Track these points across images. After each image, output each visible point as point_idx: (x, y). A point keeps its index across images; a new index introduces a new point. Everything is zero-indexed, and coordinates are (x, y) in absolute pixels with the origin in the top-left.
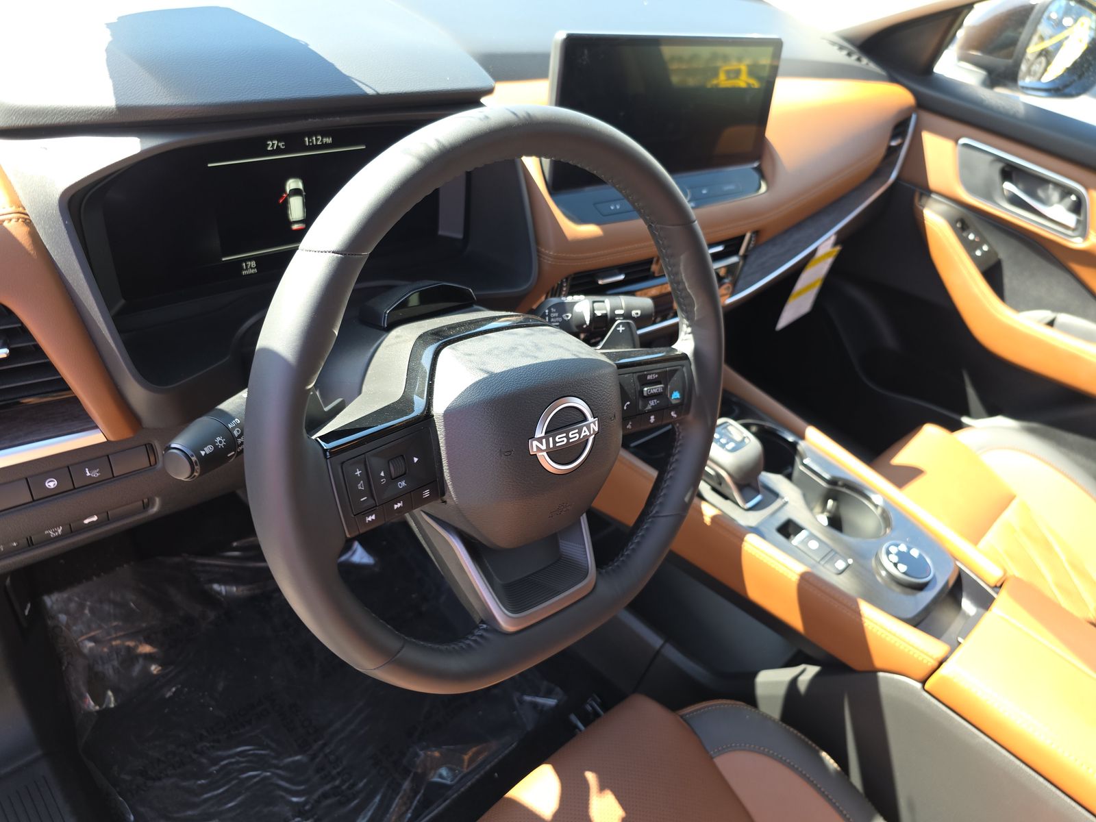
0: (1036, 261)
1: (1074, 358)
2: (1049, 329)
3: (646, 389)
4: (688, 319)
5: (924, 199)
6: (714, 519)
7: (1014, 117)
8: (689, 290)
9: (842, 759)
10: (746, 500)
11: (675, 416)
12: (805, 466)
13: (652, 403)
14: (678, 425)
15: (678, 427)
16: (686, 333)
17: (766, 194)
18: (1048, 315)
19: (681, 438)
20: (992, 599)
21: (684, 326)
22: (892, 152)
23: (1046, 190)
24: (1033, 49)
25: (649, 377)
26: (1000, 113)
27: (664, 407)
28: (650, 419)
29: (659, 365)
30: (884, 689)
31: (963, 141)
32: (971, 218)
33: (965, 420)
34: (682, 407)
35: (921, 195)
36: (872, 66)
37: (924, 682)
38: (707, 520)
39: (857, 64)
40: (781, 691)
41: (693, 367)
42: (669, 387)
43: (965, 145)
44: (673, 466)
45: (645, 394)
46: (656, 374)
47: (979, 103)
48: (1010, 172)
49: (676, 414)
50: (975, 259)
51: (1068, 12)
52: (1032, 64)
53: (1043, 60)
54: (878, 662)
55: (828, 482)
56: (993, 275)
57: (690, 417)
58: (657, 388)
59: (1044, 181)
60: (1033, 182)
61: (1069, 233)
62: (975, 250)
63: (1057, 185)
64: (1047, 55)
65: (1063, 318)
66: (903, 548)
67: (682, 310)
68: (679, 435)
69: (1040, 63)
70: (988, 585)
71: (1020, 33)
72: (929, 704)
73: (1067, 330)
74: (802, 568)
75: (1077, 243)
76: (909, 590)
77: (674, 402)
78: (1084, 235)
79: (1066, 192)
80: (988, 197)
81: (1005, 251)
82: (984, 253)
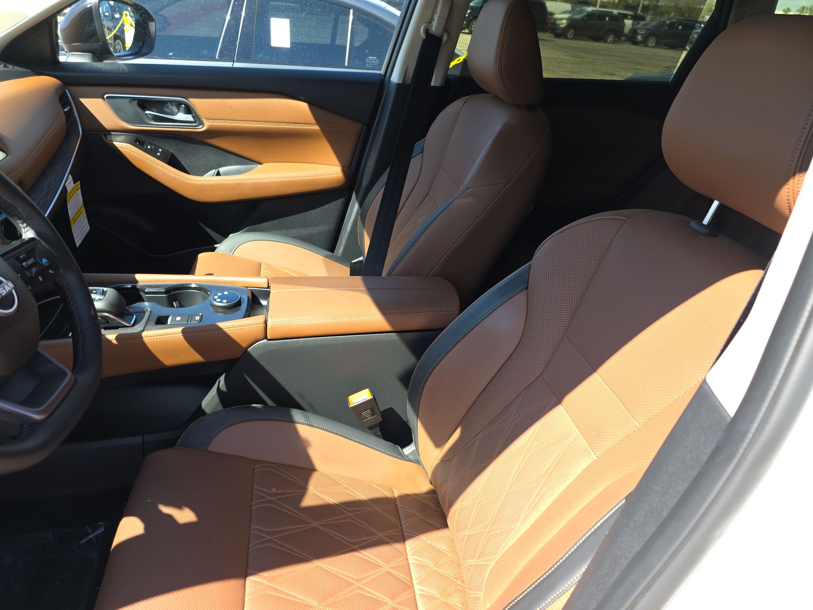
0: (190, 147)
1: (238, 185)
2: (218, 177)
3: (24, 264)
4: (20, 220)
5: (109, 137)
6: (117, 338)
7: (123, 73)
8: (9, 201)
9: (261, 401)
10: (129, 322)
11: (53, 272)
12: (148, 293)
13: (34, 270)
14: (58, 279)
15: (59, 281)
16: (24, 228)
17: (8, 157)
18: (214, 171)
19: (64, 285)
20: (269, 292)
21: (20, 224)
22: (69, 115)
23: (168, 107)
24: (109, 37)
25: (21, 257)
26: (115, 73)
27: (43, 271)
28: (39, 279)
29: (22, 249)
30: (254, 355)
31: (105, 96)
32: (141, 137)
33: (216, 246)
34: (53, 265)
35: (105, 135)
36: (17, 68)
37: (266, 338)
38: (115, 342)
39: (5, 69)
40: (217, 400)
41: (42, 242)
42: (37, 258)
43: (107, 97)
44: (72, 302)
45: (26, 266)
46: (24, 253)
47: (99, 71)
48: (144, 105)
49: (52, 270)
50: (158, 158)
51: (113, 10)
52: (115, 46)
53: (118, 41)
54: (244, 345)
55: (165, 293)
56: (174, 162)
57: (62, 271)
58: (31, 261)
59: (164, 103)
60: (159, 105)
61: (194, 124)
62: (156, 153)
63: (171, 102)
64: (119, 37)
65: (222, 170)
66: (219, 294)
67: (13, 216)
68: (63, 285)
69: (118, 43)
70: (266, 288)
71: (95, 26)
72: (275, 345)
73: (226, 174)
74: (180, 329)
75: (201, 129)
76: (234, 309)
77: (46, 265)
78: (201, 123)
79: (179, 104)
80: (142, 122)
81: (171, 148)
82: (161, 153)
